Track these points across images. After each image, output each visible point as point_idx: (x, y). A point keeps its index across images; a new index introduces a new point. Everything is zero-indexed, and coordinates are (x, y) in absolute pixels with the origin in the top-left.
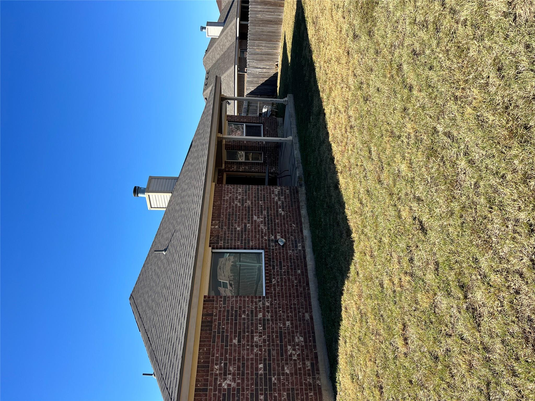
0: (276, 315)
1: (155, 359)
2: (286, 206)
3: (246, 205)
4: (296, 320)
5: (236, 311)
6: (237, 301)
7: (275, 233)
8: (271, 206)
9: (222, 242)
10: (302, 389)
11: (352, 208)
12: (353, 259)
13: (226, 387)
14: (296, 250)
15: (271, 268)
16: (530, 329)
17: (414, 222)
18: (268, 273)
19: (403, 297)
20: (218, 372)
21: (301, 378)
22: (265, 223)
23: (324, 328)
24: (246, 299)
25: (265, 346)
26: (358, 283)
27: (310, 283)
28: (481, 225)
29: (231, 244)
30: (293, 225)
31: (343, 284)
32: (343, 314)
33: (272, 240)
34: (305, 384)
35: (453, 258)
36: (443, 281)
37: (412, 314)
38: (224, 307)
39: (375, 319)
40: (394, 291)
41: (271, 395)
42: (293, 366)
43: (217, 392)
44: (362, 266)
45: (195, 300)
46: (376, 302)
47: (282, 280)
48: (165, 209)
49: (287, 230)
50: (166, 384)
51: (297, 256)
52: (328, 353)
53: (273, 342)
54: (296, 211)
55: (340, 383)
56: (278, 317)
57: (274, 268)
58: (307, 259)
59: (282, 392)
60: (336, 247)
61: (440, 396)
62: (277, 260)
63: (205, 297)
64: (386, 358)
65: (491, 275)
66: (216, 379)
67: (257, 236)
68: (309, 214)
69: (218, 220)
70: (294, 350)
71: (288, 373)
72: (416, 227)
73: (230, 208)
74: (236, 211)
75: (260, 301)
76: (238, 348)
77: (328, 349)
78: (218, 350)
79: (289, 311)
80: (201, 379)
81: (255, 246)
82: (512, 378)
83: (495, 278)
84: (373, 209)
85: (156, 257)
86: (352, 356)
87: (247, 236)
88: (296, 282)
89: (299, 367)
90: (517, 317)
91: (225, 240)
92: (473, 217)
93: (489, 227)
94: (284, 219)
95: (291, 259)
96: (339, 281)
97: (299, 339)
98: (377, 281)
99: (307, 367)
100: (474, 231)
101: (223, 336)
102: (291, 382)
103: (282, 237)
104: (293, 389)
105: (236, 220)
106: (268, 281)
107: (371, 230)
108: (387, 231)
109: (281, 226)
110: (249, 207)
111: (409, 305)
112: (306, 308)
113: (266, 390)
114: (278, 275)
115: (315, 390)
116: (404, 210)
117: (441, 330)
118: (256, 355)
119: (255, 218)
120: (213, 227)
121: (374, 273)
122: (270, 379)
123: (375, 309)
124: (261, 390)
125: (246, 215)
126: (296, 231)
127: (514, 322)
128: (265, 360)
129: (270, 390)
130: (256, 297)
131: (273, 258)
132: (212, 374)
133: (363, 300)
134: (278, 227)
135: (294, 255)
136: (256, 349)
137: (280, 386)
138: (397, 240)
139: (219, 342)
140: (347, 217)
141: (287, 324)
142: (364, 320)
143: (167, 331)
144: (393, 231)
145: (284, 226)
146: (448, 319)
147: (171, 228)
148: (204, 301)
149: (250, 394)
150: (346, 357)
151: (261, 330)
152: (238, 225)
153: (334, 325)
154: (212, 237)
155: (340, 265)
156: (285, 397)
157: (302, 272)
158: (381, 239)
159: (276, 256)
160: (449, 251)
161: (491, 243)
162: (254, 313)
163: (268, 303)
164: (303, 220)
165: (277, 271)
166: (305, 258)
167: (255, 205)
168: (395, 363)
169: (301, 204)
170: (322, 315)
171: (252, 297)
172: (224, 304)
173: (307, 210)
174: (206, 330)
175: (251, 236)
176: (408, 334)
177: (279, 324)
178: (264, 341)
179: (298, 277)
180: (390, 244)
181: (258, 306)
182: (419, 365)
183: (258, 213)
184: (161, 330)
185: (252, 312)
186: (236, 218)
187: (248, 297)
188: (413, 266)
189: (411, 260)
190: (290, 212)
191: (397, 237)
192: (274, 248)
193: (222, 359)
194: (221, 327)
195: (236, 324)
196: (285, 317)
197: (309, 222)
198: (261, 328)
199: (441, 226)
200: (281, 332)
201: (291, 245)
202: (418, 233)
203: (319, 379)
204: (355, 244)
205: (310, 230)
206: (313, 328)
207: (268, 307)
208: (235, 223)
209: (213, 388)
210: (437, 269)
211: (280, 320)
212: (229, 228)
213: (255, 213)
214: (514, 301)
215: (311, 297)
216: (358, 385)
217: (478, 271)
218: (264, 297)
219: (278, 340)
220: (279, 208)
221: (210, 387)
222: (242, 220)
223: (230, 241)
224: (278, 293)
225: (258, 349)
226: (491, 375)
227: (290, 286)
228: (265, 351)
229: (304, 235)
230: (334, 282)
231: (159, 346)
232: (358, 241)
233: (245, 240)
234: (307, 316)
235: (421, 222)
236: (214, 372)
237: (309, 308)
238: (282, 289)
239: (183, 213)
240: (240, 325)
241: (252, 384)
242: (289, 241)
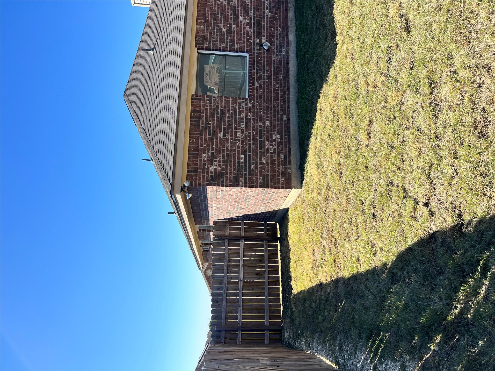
0: (257, 115)
1: (151, 146)
2: (273, 7)
3: (232, 4)
4: (275, 120)
5: (221, 110)
6: (222, 101)
7: (261, 36)
8: (257, 6)
9: (208, 43)
10: (275, 175)
11: (340, 8)
12: (334, 63)
13: (213, 171)
14: (280, 55)
15: (255, 72)
16: (481, 118)
17: (400, 20)
18: (251, 77)
19: (374, 97)
20: (206, 159)
21: (275, 167)
22: (251, 25)
23: (299, 128)
24: (231, 100)
25: (246, 140)
26: (335, 86)
27: (290, 88)
28: (465, 19)
29: (216, 45)
30: (279, 28)
31: (321, 87)
32: (318, 115)
33: (257, 44)
34: (278, 171)
35: (429, 56)
36: (415, 79)
37: (380, 111)
38: (211, 106)
39: (345, 118)
40: (367, 92)
41: (249, 178)
42: (269, 158)
43: (205, 174)
44: (342, 69)
45: (183, 98)
46: (349, 103)
47: (264, 84)
48: (149, 6)
49: (273, 33)
50: (163, 166)
51: (280, 62)
52: (300, 149)
53: (253, 137)
54: (283, 13)
55: (307, 172)
56: (259, 117)
57: (257, 72)
58: (290, 65)
59: (259, 177)
60: (319, 51)
61: (389, 177)
62: (261, 64)
63: (193, 95)
64: (349, 150)
65: (461, 71)
66: (204, 164)
67: (243, 38)
68: (296, 17)
69: (203, 19)
70: (271, 145)
71: (265, 162)
72: (401, 26)
73: (215, 7)
74: (222, 10)
75: (243, 102)
76: (223, 141)
77: (300, 145)
78: (205, 142)
79: (269, 113)
80: (192, 164)
81: (240, 49)
82: (453, 160)
83: (464, 74)
84: (362, 7)
85: (144, 56)
86: (320, 150)
87: (232, 38)
88: (277, 86)
89: (274, 158)
90: (473, 109)
91: (210, 41)
92: (460, 11)
93: (473, 21)
94: (270, 21)
95: (274, 63)
96: (318, 85)
97: (276, 136)
98: (353, 83)
99: (281, 159)
100: (457, 27)
101: (210, 131)
102: (267, 170)
103: (267, 41)
104: (268, 175)
105: (221, 20)
106: (252, 84)
107: (355, 32)
108: (371, 32)
109: (267, 29)
110: (235, 7)
111: (378, 104)
112: (285, 111)
113: (246, 174)
114: (261, 79)
115: (286, 176)
116: (392, 8)
117: (402, 124)
118: (239, 147)
119: (241, 18)
120: (198, 26)
121: (351, 75)
122: (250, 167)
123: (347, 108)
124: (242, 174)
125: (231, 15)
126: (282, 35)
127: (468, 113)
128: (246, 151)
129: (249, 175)
130: (240, 99)
131: (257, 63)
132: (201, 160)
133: (337, 102)
134: (264, 30)
135: (277, 60)
136: (239, 143)
137: (257, 172)
138: (380, 41)
139: (207, 135)
140: (334, 18)
141: (267, 124)
142: (335, 119)
143: (160, 124)
144: (377, 32)
145: (270, 29)
146: (411, 114)
147: (157, 27)
148: (192, 99)
149: (232, 177)
150: (315, 151)
151: (243, 127)
152: (224, 26)
153: (309, 125)
154: (198, 38)
155: (321, 69)
156: (261, 180)
157: (284, 77)
158: (364, 40)
159: (261, 60)
160: (427, 49)
161: (470, 39)
162: (237, 112)
163: (251, 104)
164: (289, 24)
165: (261, 76)
166: (288, 63)
167: (241, 5)
168: (356, 153)
169: (289, 5)
170: (299, 117)
171: (236, 99)
172: (211, 103)
173: (295, 13)
174: (195, 125)
175: (237, 38)
176: (372, 129)
177: (259, 123)
178: (246, 136)
179: (280, 82)
180: (372, 45)
181: (241, 106)
182: (376, 154)
183: (244, 13)
184: (155, 123)
185: (236, 111)
186: (221, 18)
187: (232, 98)
188: (389, 66)
189: (389, 61)
190: (277, 14)
191: (380, 37)
192: (259, 52)
193: (209, 149)
194: (208, 123)
195: (221, 121)
196: (265, 117)
197: (296, 26)
198: (244, 126)
199: (426, 24)
200: (260, 130)
201: (275, 50)
202: (402, 32)
203: (290, 168)
204: (338, 47)
205: (296, 34)
206: (289, 128)
207: (250, 108)
208: (221, 23)
209: (202, 171)
210: (411, 69)
211: (260, 119)
212: (214, 29)
213: (241, 13)
214: (475, 95)
215: (290, 100)
216: (322, 172)
217: (450, 68)
218: (247, 99)
219: (258, 137)
220: (267, 9)
221: (200, 170)
222: (228, 21)
223: (215, 42)
224: (260, 96)
225: (240, 143)
226: (436, 158)
227: (271, 90)
228: (246, 145)
229: (289, 39)
230: (313, 86)
231: (154, 137)
232: (342, 44)
233: (230, 42)
234: (285, 117)
235: (407, 20)
236: (202, 159)
237: (287, 111)
238: (264, 92)
239: (167, 10)
240: (225, 122)
241: (234, 170)
242: (274, 45)
